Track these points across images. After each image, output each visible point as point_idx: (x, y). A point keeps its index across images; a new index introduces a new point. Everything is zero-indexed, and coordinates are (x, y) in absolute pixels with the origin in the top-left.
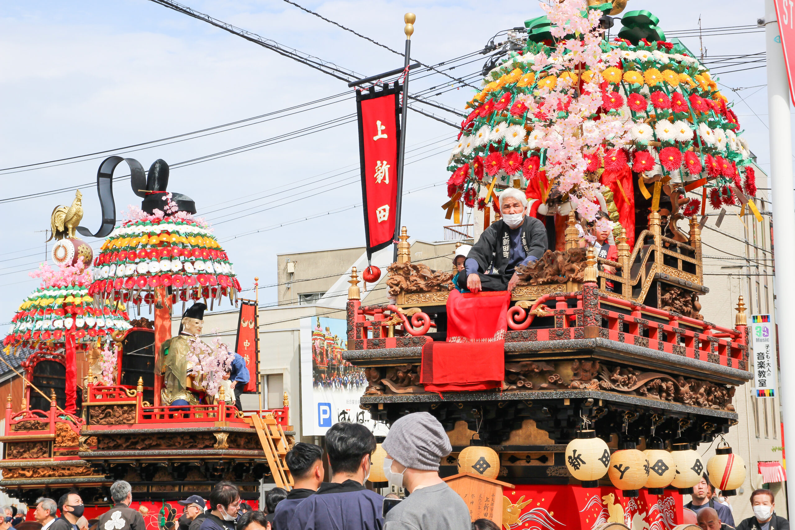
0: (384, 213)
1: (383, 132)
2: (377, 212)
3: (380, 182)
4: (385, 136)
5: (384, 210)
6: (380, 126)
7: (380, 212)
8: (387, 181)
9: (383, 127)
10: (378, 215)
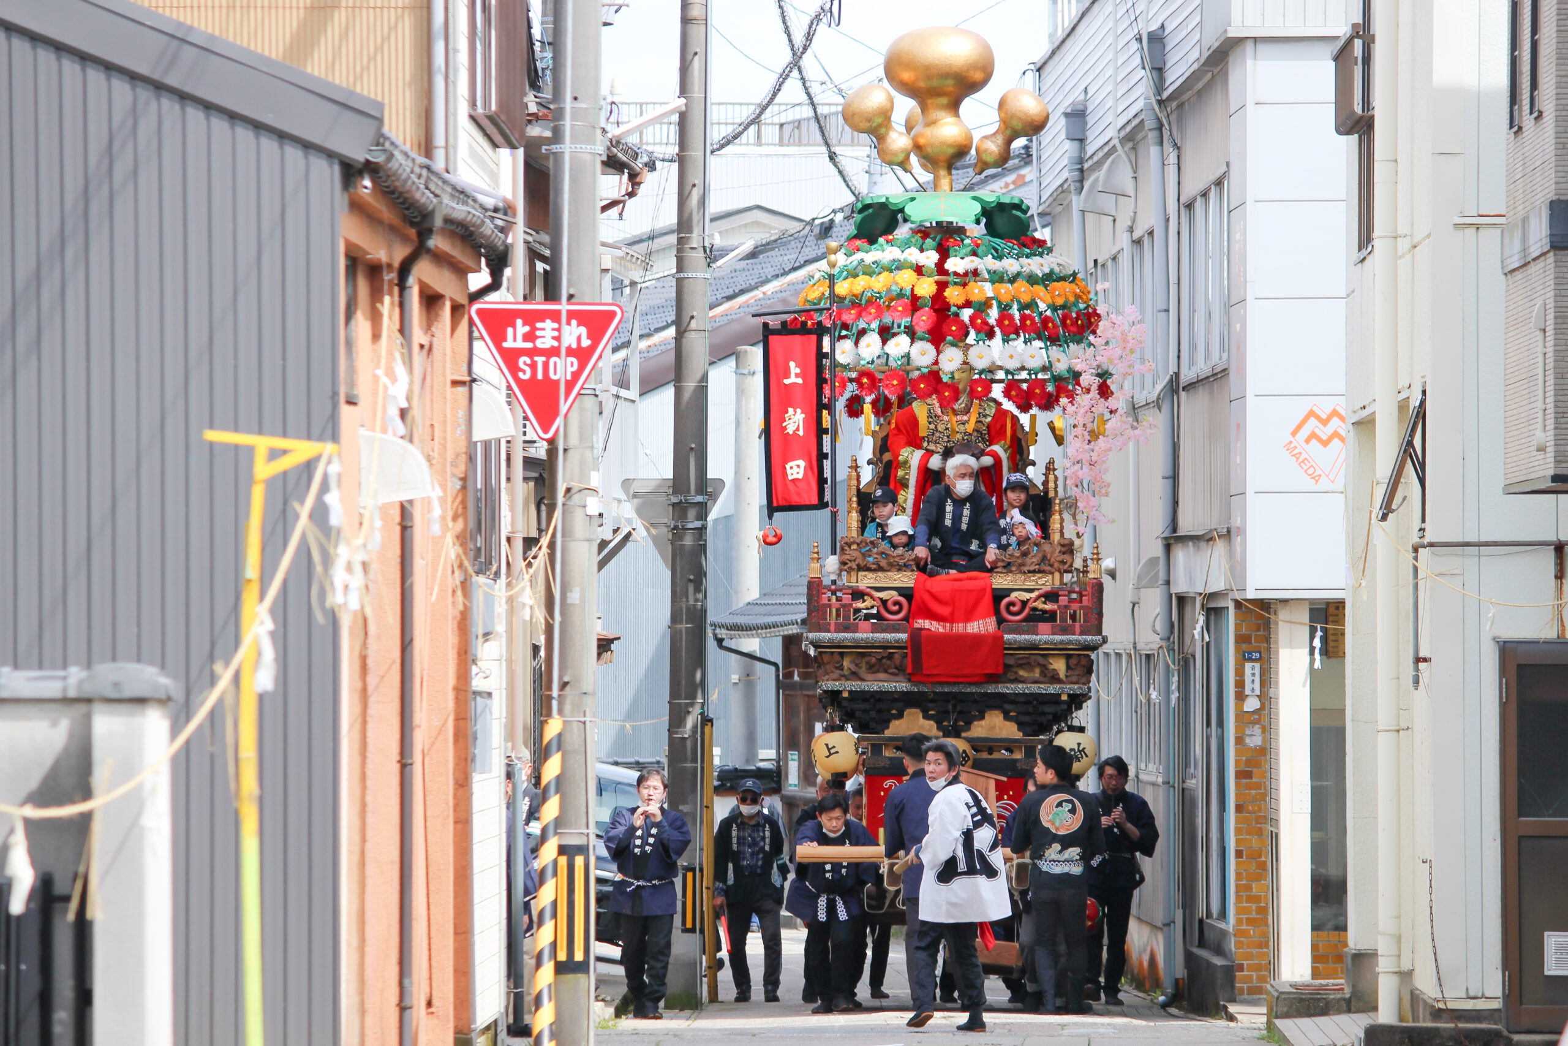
0: (798, 470)
1: (797, 375)
2: (788, 467)
3: (791, 433)
4: (800, 381)
5: (798, 466)
6: (794, 368)
7: (791, 468)
8: (801, 433)
9: (798, 370)
10: (789, 471)
